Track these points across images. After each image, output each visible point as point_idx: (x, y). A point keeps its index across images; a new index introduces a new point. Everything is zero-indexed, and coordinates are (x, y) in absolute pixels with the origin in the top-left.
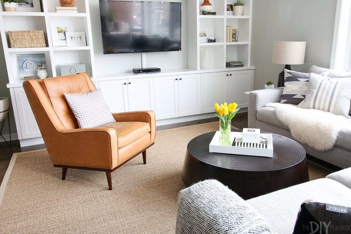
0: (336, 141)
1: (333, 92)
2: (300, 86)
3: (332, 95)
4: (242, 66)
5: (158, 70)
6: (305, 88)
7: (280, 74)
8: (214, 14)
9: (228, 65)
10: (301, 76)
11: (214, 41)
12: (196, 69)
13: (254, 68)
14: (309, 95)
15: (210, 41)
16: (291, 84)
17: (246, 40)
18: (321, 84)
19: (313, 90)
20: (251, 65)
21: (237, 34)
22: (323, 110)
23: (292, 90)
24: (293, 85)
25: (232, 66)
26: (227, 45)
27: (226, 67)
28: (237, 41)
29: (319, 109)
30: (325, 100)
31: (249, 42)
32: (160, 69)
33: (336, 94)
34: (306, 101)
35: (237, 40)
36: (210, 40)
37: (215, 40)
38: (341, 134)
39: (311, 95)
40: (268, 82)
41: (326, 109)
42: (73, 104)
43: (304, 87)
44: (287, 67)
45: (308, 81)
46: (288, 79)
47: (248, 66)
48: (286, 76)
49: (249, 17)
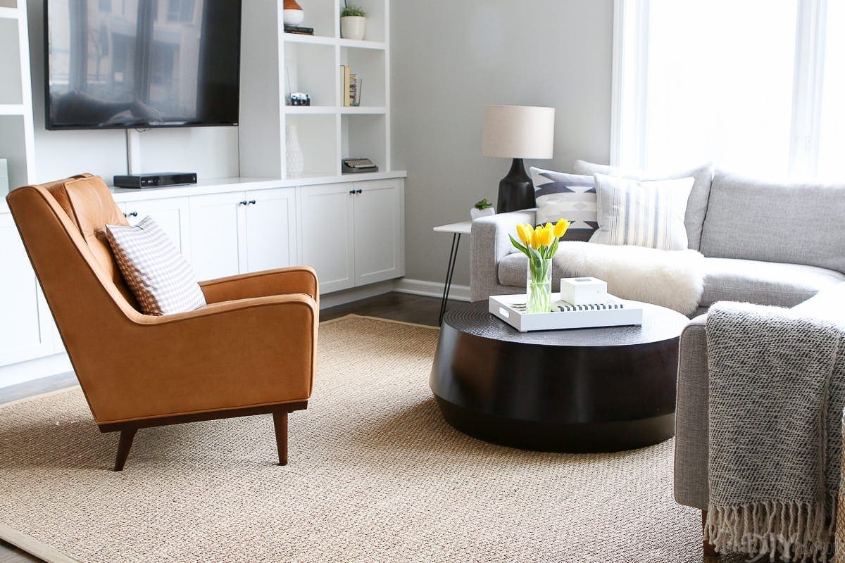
0: (702, 296)
1: (657, 208)
2: (576, 203)
3: (657, 213)
4: (374, 169)
5: (189, 179)
6: (589, 207)
7: (501, 182)
8: (309, 32)
9: (347, 167)
10: (573, 181)
11: (306, 103)
12: (278, 177)
13: (404, 173)
14: (610, 217)
15: (296, 103)
16: (555, 199)
17: (379, 105)
18: (628, 195)
19: (616, 207)
20: (394, 168)
21: (358, 88)
22: (645, 245)
23: (561, 212)
24: (561, 201)
25: (355, 170)
26: (343, 115)
27: (343, 172)
28: (358, 105)
29: (635, 244)
30: (646, 226)
31: (385, 109)
32: (195, 175)
33: (661, 212)
34: (606, 231)
35: (357, 102)
36: (297, 100)
37: (308, 99)
38: (709, 280)
39: (615, 218)
40: (480, 202)
41: (650, 242)
42: (133, 252)
43: (585, 203)
44: (518, 165)
45: (593, 191)
46: (549, 189)
47: (387, 170)
48: (537, 182)
49: (385, 45)
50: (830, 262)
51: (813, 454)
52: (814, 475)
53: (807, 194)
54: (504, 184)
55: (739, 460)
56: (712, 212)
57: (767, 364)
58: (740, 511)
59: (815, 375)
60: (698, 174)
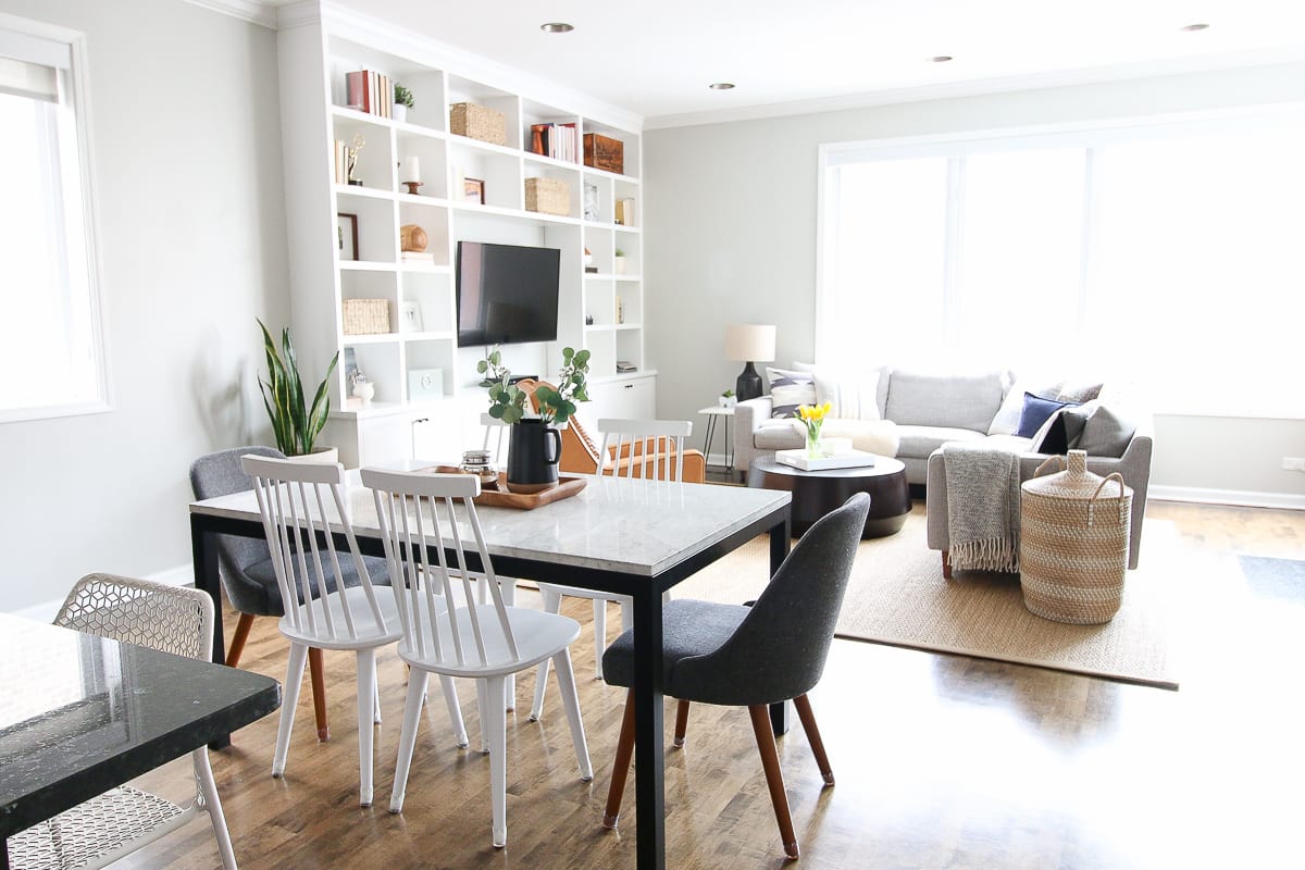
0: (899, 450)
2: (800, 392)
3: (859, 397)
4: (634, 369)
6: (811, 395)
7: (739, 378)
8: (597, 271)
9: (619, 370)
10: (796, 377)
11: (591, 322)
13: (655, 372)
14: (826, 399)
16: (785, 390)
17: (636, 322)
18: (838, 385)
20: (647, 368)
21: (623, 310)
22: (853, 418)
23: (791, 398)
24: (790, 391)
25: (626, 370)
26: (615, 331)
27: (617, 372)
28: (623, 323)
29: (846, 417)
30: (852, 405)
31: (640, 325)
33: (861, 397)
35: (623, 320)
37: (592, 320)
38: (903, 439)
39: (831, 401)
40: (725, 393)
41: (856, 416)
43: (807, 391)
44: (750, 365)
45: (812, 383)
46: (778, 383)
47: (642, 371)
48: (772, 378)
49: (640, 278)
50: (975, 426)
51: (1004, 513)
52: (1005, 523)
53: (956, 382)
54: (740, 379)
55: (966, 519)
56: (892, 396)
57: (978, 472)
58: (968, 545)
59: (1002, 475)
60: (882, 371)
